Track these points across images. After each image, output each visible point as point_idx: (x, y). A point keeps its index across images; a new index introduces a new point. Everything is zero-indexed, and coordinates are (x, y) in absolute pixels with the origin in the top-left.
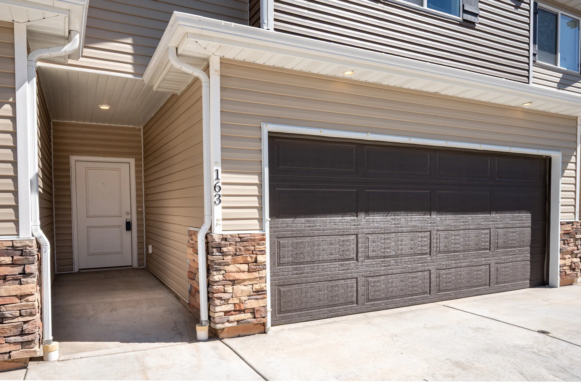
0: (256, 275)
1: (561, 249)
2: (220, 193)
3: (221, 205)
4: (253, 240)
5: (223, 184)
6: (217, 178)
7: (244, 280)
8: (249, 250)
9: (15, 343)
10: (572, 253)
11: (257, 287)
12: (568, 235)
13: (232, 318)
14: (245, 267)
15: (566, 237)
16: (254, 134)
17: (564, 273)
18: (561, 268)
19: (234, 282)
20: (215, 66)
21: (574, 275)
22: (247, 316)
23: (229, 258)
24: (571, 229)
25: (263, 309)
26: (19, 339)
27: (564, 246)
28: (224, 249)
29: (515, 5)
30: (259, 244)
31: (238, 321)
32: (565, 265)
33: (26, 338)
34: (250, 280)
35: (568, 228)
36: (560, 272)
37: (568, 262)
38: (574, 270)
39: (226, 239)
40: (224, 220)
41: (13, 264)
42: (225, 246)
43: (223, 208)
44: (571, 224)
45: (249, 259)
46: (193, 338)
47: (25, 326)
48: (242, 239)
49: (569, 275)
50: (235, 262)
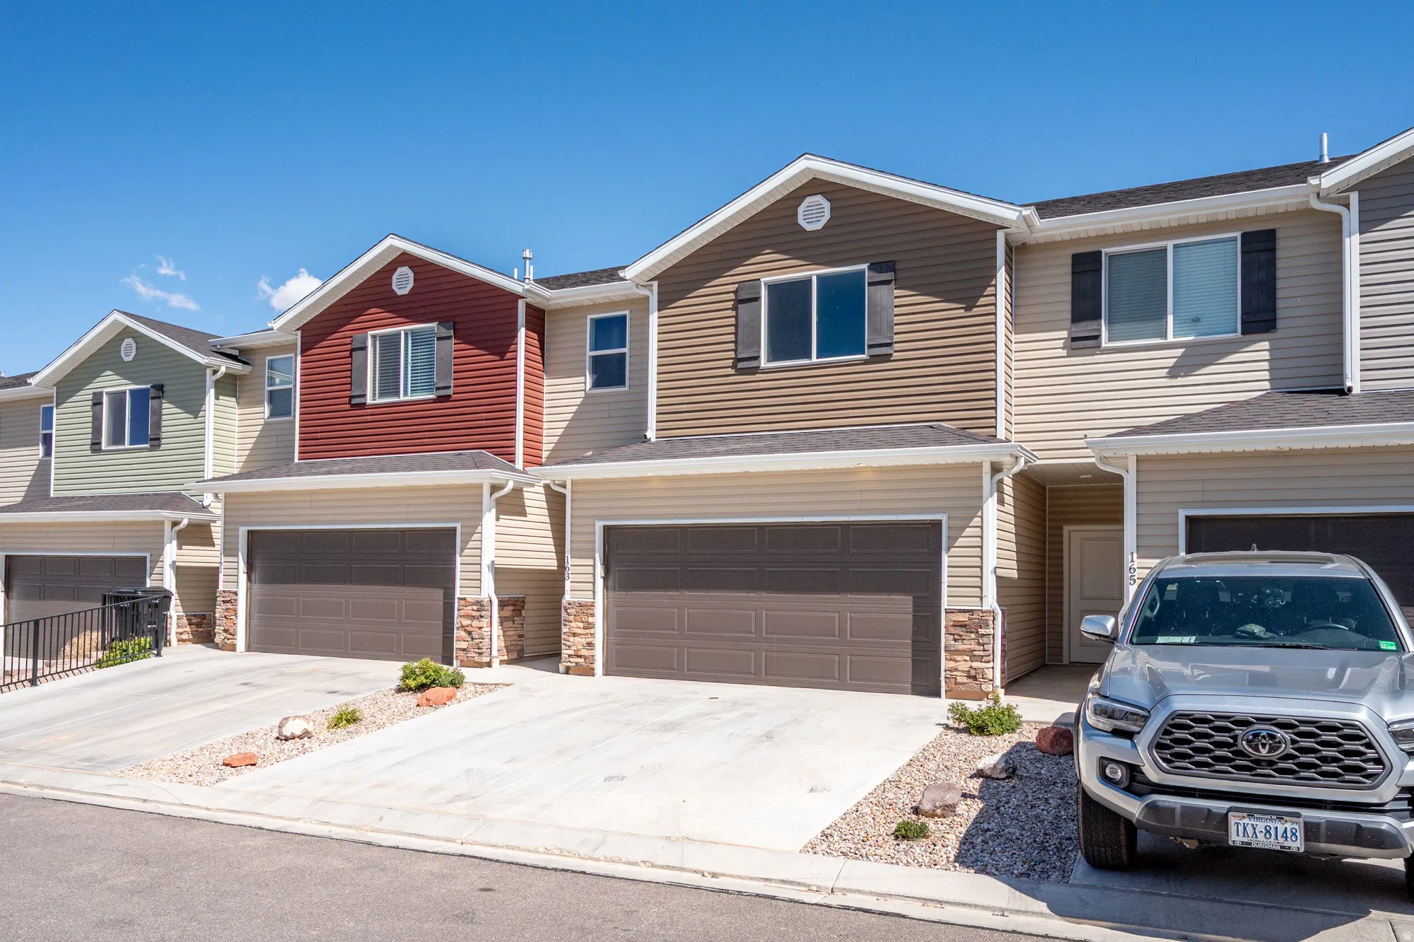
0: (587, 631)
1: (945, 647)
2: (569, 572)
3: (570, 580)
4: (586, 606)
5: (571, 566)
6: (568, 562)
7: (580, 634)
8: (584, 613)
9: (477, 653)
10: (970, 653)
11: (588, 640)
12: (964, 629)
13: (572, 660)
14: (581, 625)
15: (959, 631)
16: (589, 529)
17: (953, 680)
18: (948, 672)
19: (574, 635)
20: (569, 485)
21: (976, 686)
22: (582, 660)
23: (571, 618)
24: (967, 619)
25: (591, 658)
26: (477, 651)
27: (953, 642)
28: (569, 611)
29: (964, 306)
30: (590, 609)
31: (576, 663)
32: (957, 670)
33: (480, 651)
34: (584, 634)
35: (963, 618)
36: (946, 678)
37: (964, 666)
38: (975, 678)
39: (569, 604)
40: (571, 590)
41: (478, 610)
42: (569, 608)
43: (571, 582)
44: (971, 613)
45: (583, 619)
46: (558, 671)
47: (480, 644)
48: (580, 605)
49: (960, 684)
50: (576, 621)
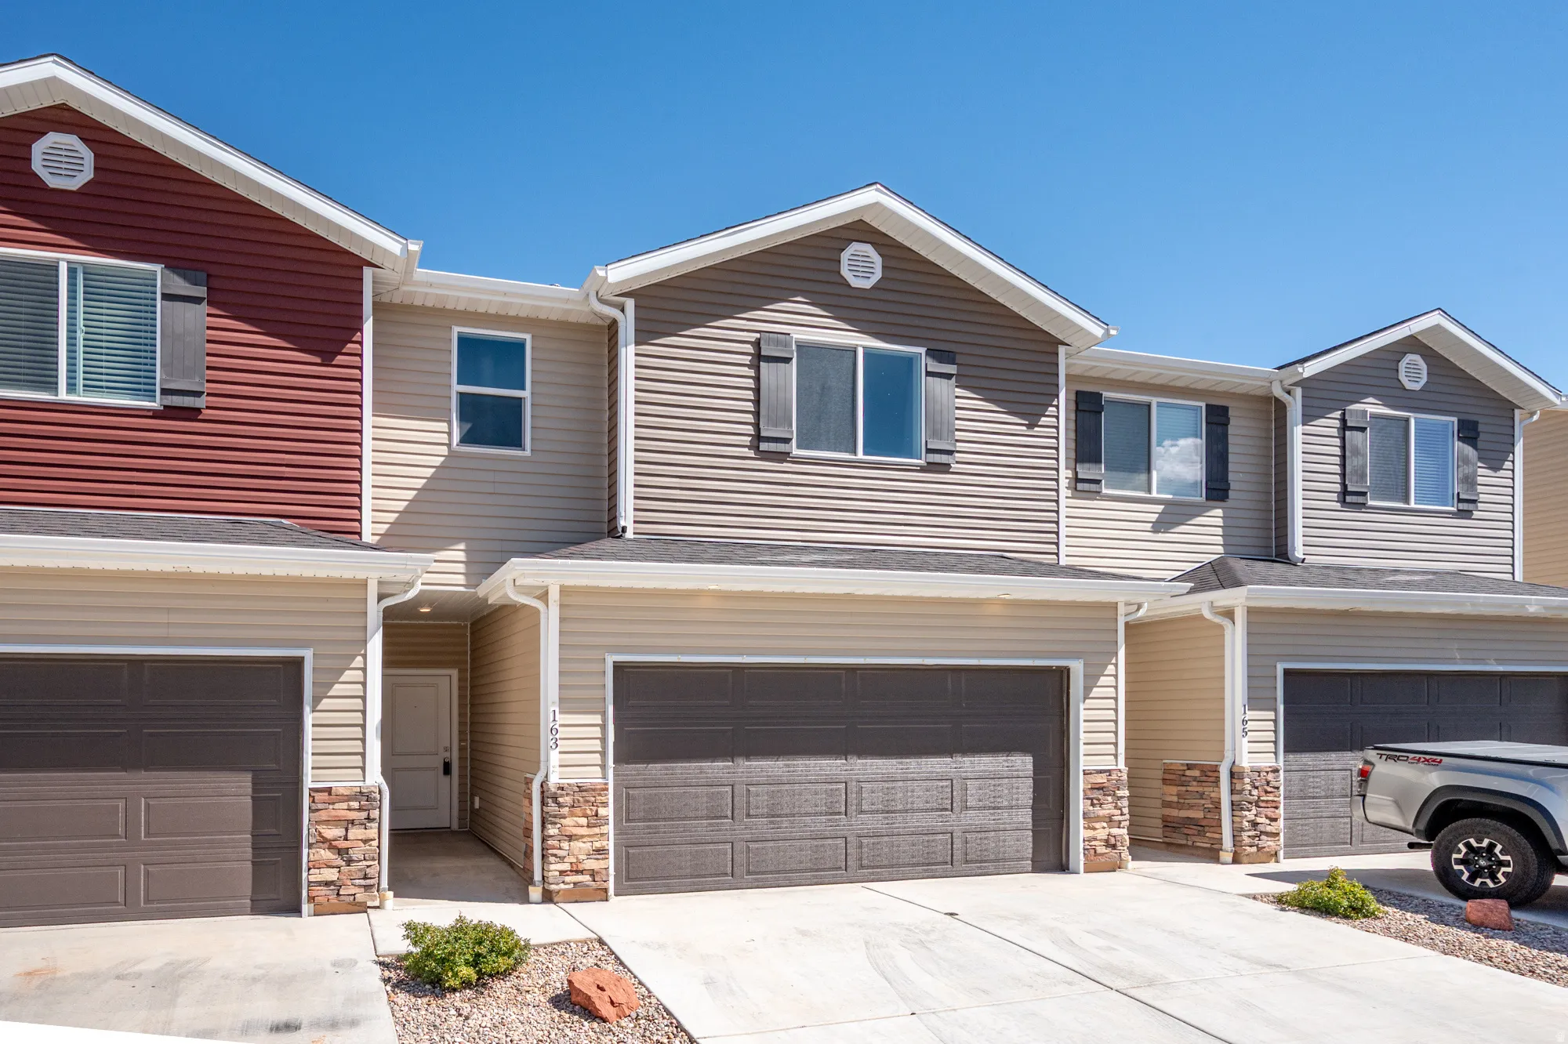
0: (597, 830)
1: (1084, 814)
2: (558, 736)
3: (558, 749)
4: (594, 790)
5: (561, 725)
6: (554, 720)
7: (582, 836)
8: (588, 801)
9: (360, 886)
10: (1110, 820)
11: (597, 845)
12: (1101, 791)
13: (567, 879)
14: (584, 821)
15: (1096, 794)
16: (596, 667)
17: (1092, 852)
18: (1087, 843)
19: (570, 838)
20: (554, 595)
21: (1116, 855)
22: (586, 878)
23: (565, 811)
24: (1105, 781)
25: (604, 872)
26: (363, 882)
27: (1091, 808)
28: (561, 800)
30: (600, 795)
31: (575, 884)
32: (1095, 839)
33: (368, 882)
34: (589, 836)
35: (1101, 779)
36: (1084, 849)
37: (1102, 834)
38: (1114, 847)
39: (562, 789)
40: (561, 766)
41: (360, 809)
42: (562, 796)
43: (560, 753)
44: (1108, 774)
45: (589, 812)
46: (525, 900)
47: (368, 870)
48: (581, 789)
49: (1102, 854)
50: (572, 815)
